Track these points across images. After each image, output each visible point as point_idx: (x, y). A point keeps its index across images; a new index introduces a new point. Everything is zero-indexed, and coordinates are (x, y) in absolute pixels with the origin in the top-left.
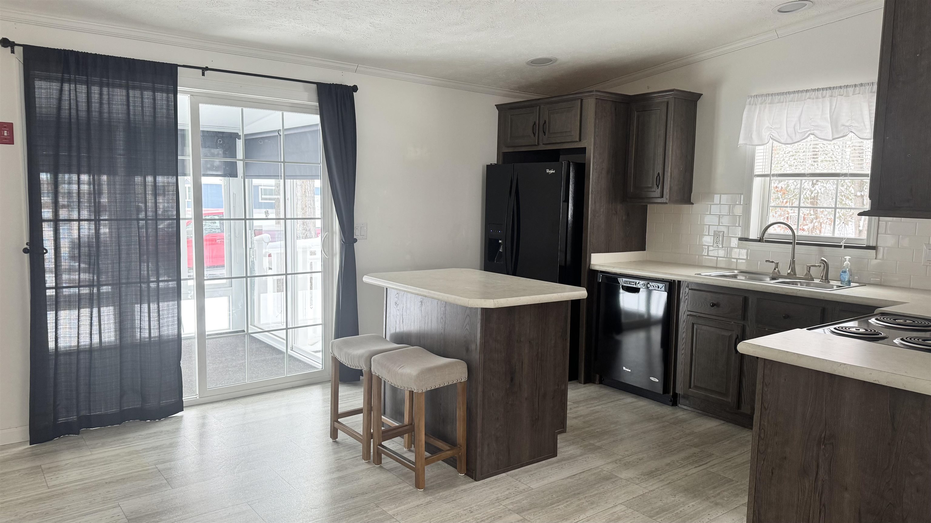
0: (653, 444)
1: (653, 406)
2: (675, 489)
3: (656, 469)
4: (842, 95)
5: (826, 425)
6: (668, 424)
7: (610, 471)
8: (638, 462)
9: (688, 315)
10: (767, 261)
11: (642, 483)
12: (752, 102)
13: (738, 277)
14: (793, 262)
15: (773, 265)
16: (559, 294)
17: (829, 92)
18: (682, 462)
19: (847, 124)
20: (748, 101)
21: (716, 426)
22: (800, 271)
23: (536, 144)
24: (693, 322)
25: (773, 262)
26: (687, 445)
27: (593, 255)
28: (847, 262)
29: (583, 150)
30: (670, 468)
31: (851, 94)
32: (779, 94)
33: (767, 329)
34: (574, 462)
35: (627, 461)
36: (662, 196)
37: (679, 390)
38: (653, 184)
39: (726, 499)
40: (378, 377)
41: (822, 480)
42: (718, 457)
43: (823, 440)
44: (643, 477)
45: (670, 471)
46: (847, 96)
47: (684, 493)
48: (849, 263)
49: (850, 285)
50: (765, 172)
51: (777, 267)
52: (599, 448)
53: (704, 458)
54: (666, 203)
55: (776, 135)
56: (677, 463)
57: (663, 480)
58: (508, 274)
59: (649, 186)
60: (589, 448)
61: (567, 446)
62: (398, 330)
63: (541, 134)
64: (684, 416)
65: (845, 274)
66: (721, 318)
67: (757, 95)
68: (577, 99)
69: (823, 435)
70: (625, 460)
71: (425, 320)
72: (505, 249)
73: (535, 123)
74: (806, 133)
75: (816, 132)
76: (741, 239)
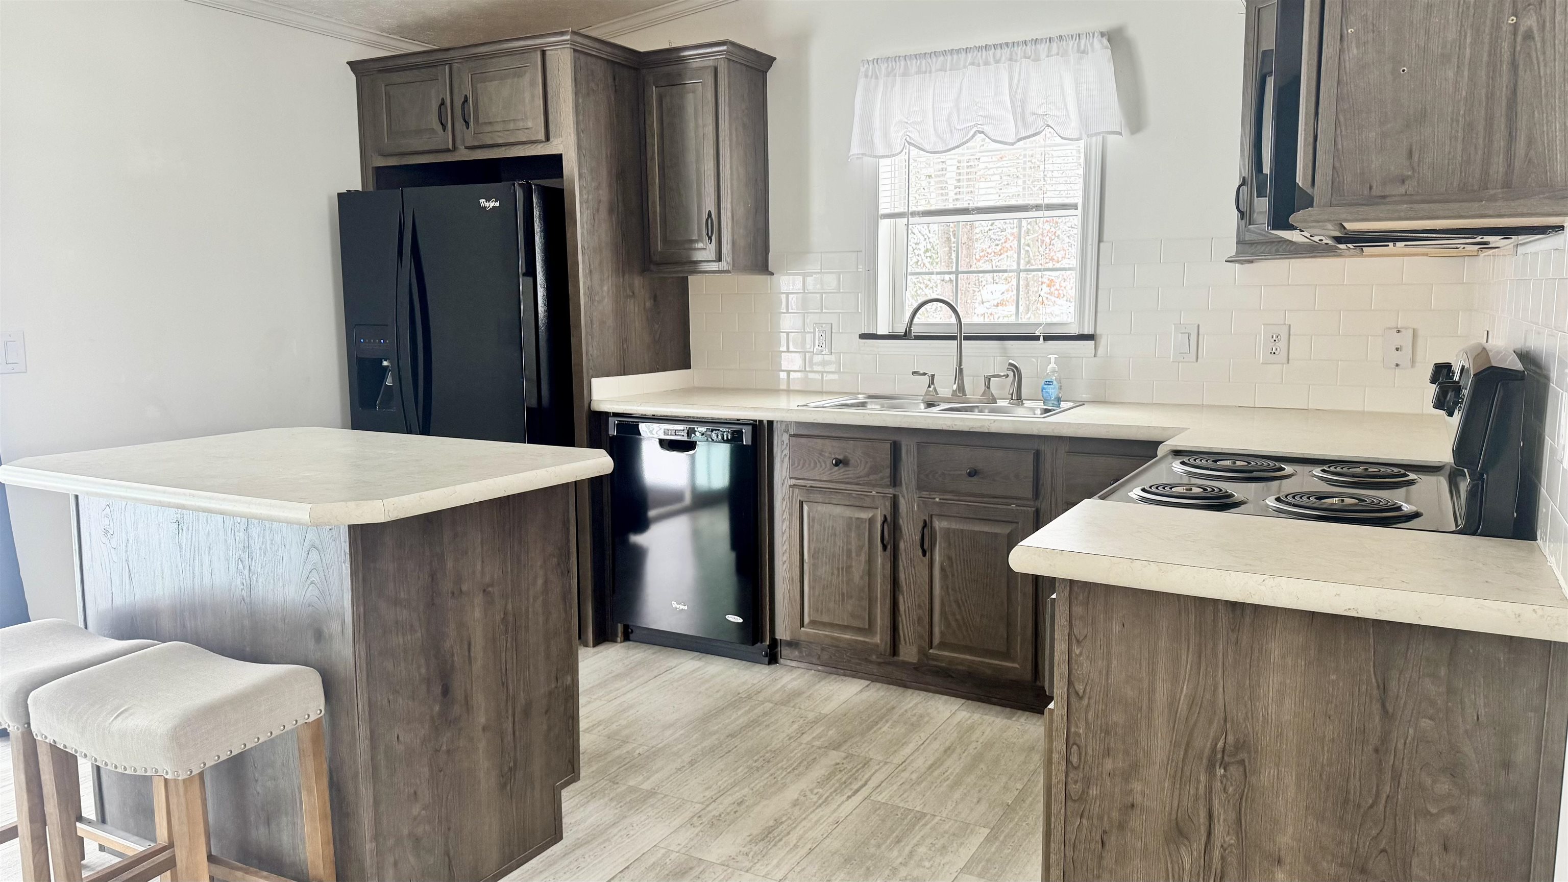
0: (756, 758)
1: (735, 670)
2: (826, 864)
3: (776, 820)
4: (1029, 58)
5: (1225, 721)
6: (771, 705)
7: (683, 851)
8: (735, 812)
9: (791, 486)
10: (914, 373)
11: (758, 865)
12: (870, 73)
13: (869, 406)
14: (960, 371)
15: (926, 379)
16: (550, 469)
17: (1006, 51)
18: (821, 790)
19: (1040, 112)
20: (863, 69)
21: (856, 694)
22: (973, 388)
23: (450, 147)
24: (802, 499)
25: (925, 374)
26: (819, 748)
27: (595, 381)
28: (1052, 365)
29: (557, 160)
30: (802, 811)
31: (1043, 55)
32: (918, 56)
33: (937, 500)
34: (602, 846)
35: (713, 813)
36: (719, 258)
37: (783, 632)
38: (700, 235)
39: (927, 864)
40: (53, 747)
41: (1222, 846)
42: (881, 764)
43: (1219, 756)
44: (755, 849)
45: (805, 819)
46: (1037, 59)
47: (846, 870)
48: (1055, 366)
49: (1059, 406)
50: (894, 207)
51: (933, 383)
52: (652, 793)
53: (857, 771)
54: (727, 272)
55: (915, 136)
56: (812, 796)
57: (796, 846)
58: (410, 432)
59: (694, 238)
60: (628, 799)
61: (582, 806)
62: (119, 601)
63: (460, 124)
64: (795, 683)
65: (1052, 386)
66: (853, 486)
67: (878, 59)
68: (534, 49)
69: (1220, 744)
70: (710, 812)
71: (194, 570)
72: (399, 379)
73: (443, 103)
74: (969, 131)
75: (986, 128)
76: (863, 336)
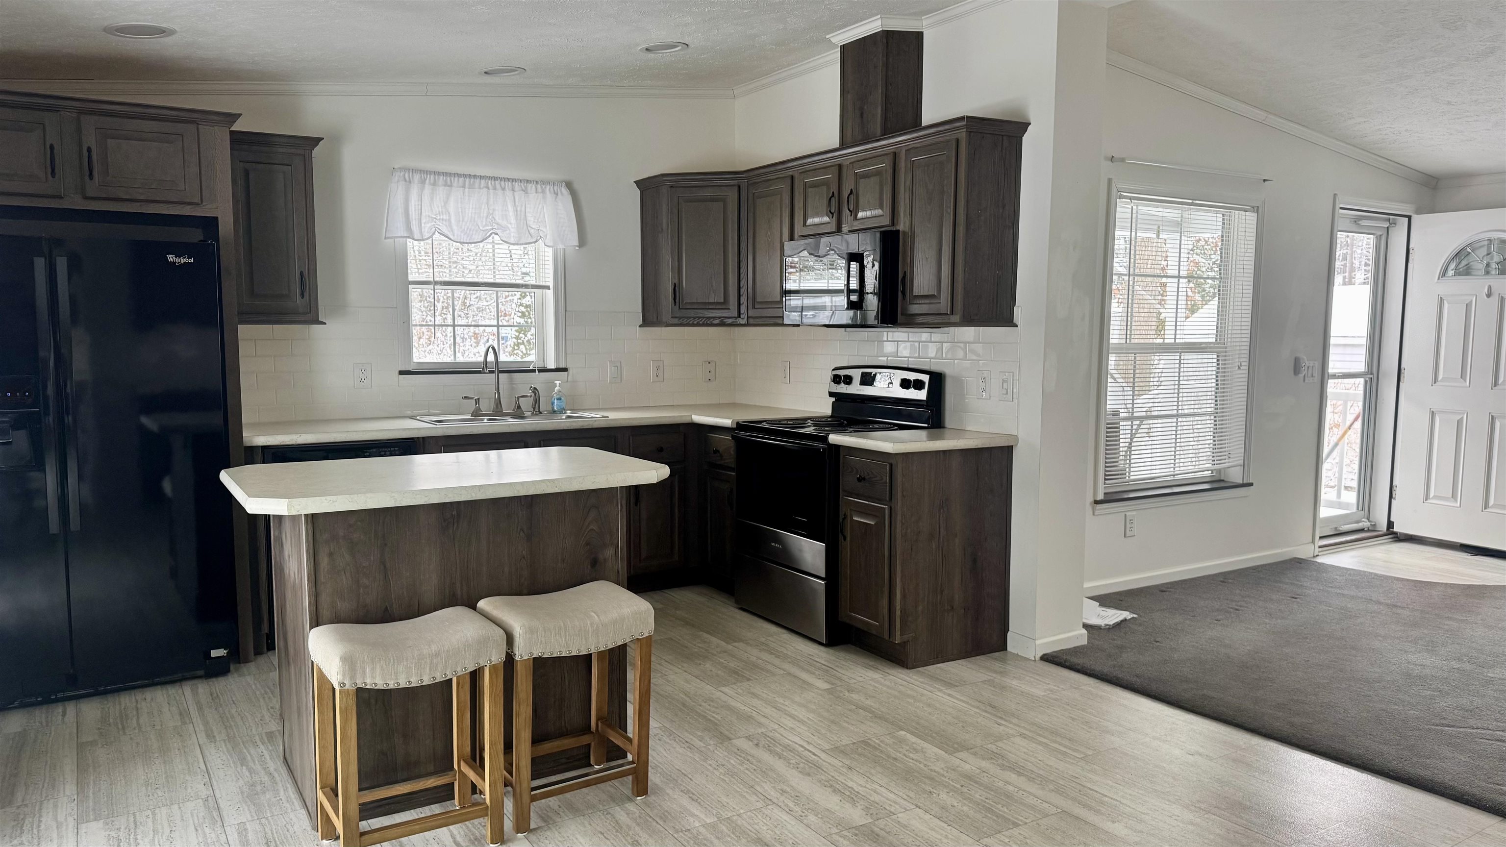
4: (523, 191)
10: (463, 398)
12: (403, 178)
14: (499, 395)
15: (473, 402)
19: (535, 227)
23: (60, 194)
25: (472, 398)
29: (214, 220)
32: (444, 174)
36: (309, 311)
38: (291, 290)
46: (529, 193)
48: (559, 387)
49: (565, 413)
51: (478, 404)
55: (443, 229)
59: (283, 293)
65: (561, 401)
68: (188, 121)
73: (51, 149)
74: (488, 232)
75: (498, 232)
76: (402, 373)
